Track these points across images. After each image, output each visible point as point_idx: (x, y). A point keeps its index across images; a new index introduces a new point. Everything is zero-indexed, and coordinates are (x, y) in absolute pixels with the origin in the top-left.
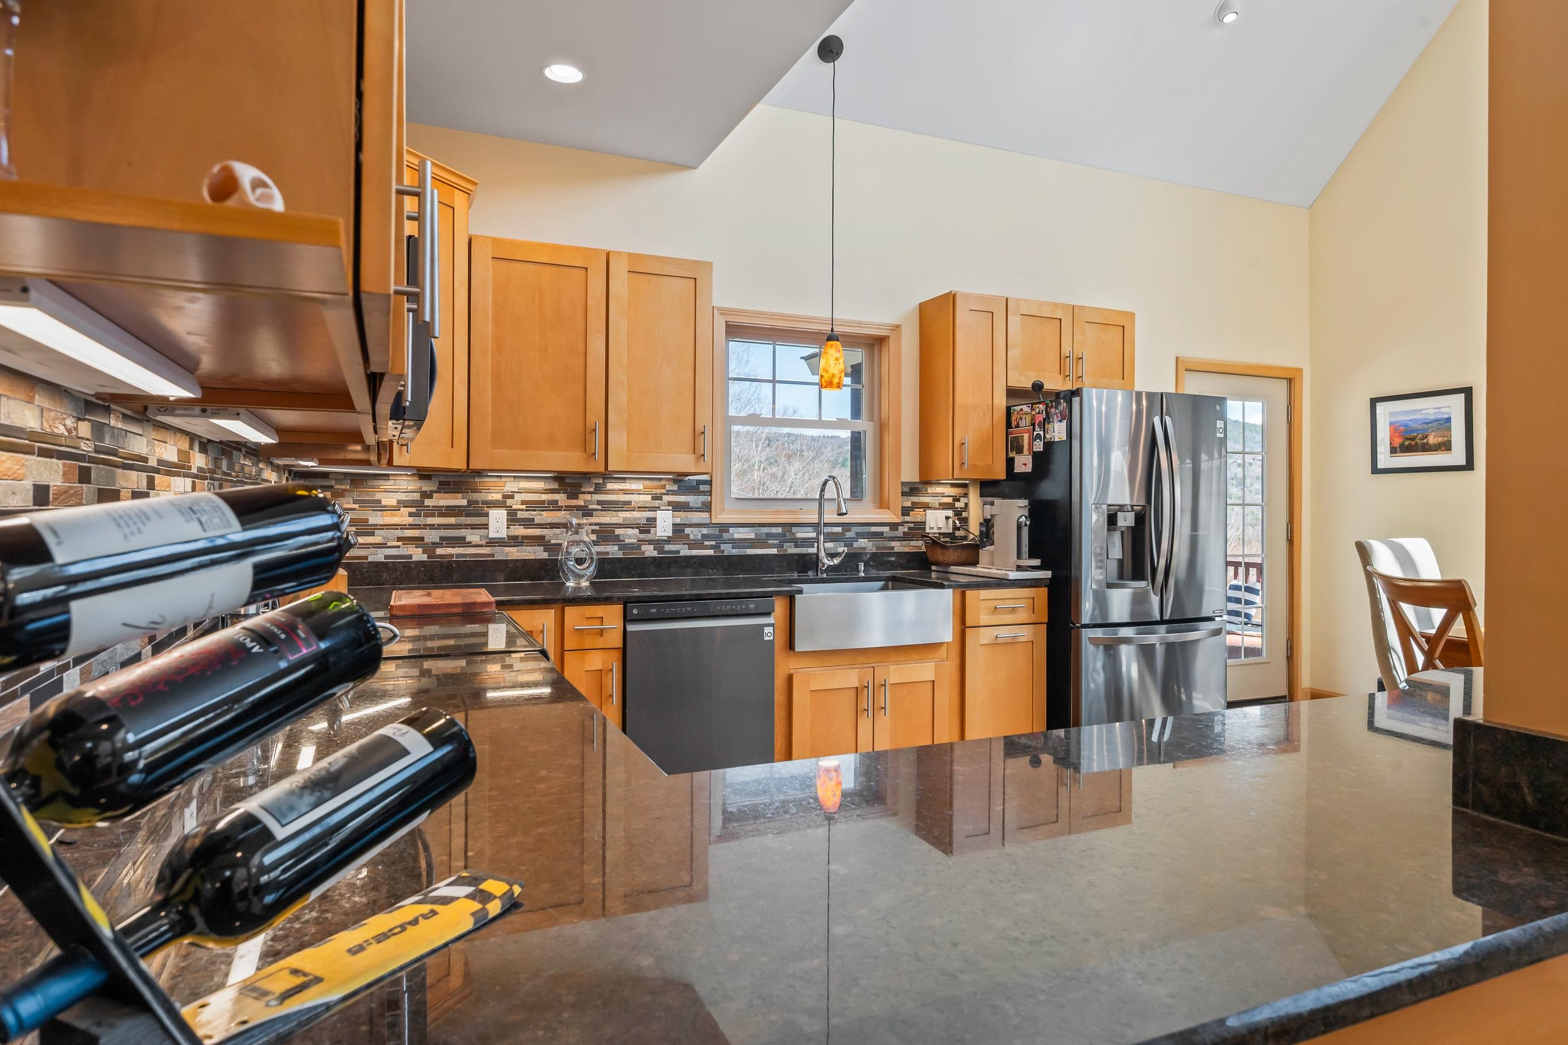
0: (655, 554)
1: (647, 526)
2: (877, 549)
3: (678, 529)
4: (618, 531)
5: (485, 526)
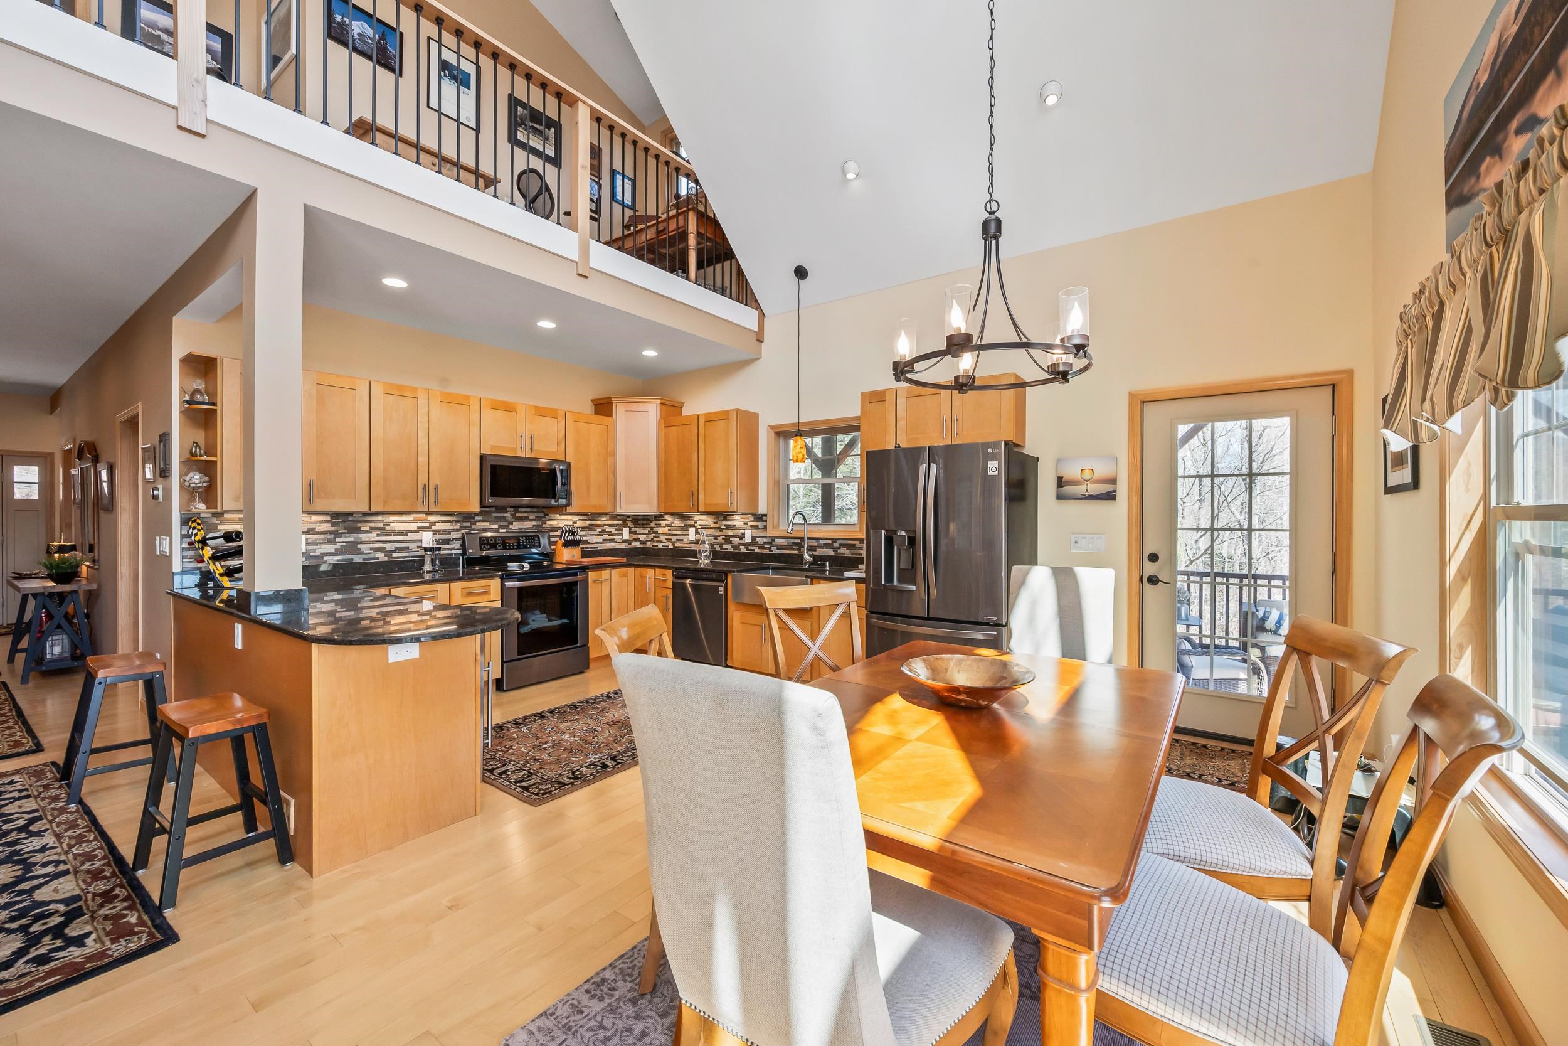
0: (745, 551)
1: (742, 537)
2: (852, 554)
3: (754, 538)
4: (731, 539)
5: (688, 535)
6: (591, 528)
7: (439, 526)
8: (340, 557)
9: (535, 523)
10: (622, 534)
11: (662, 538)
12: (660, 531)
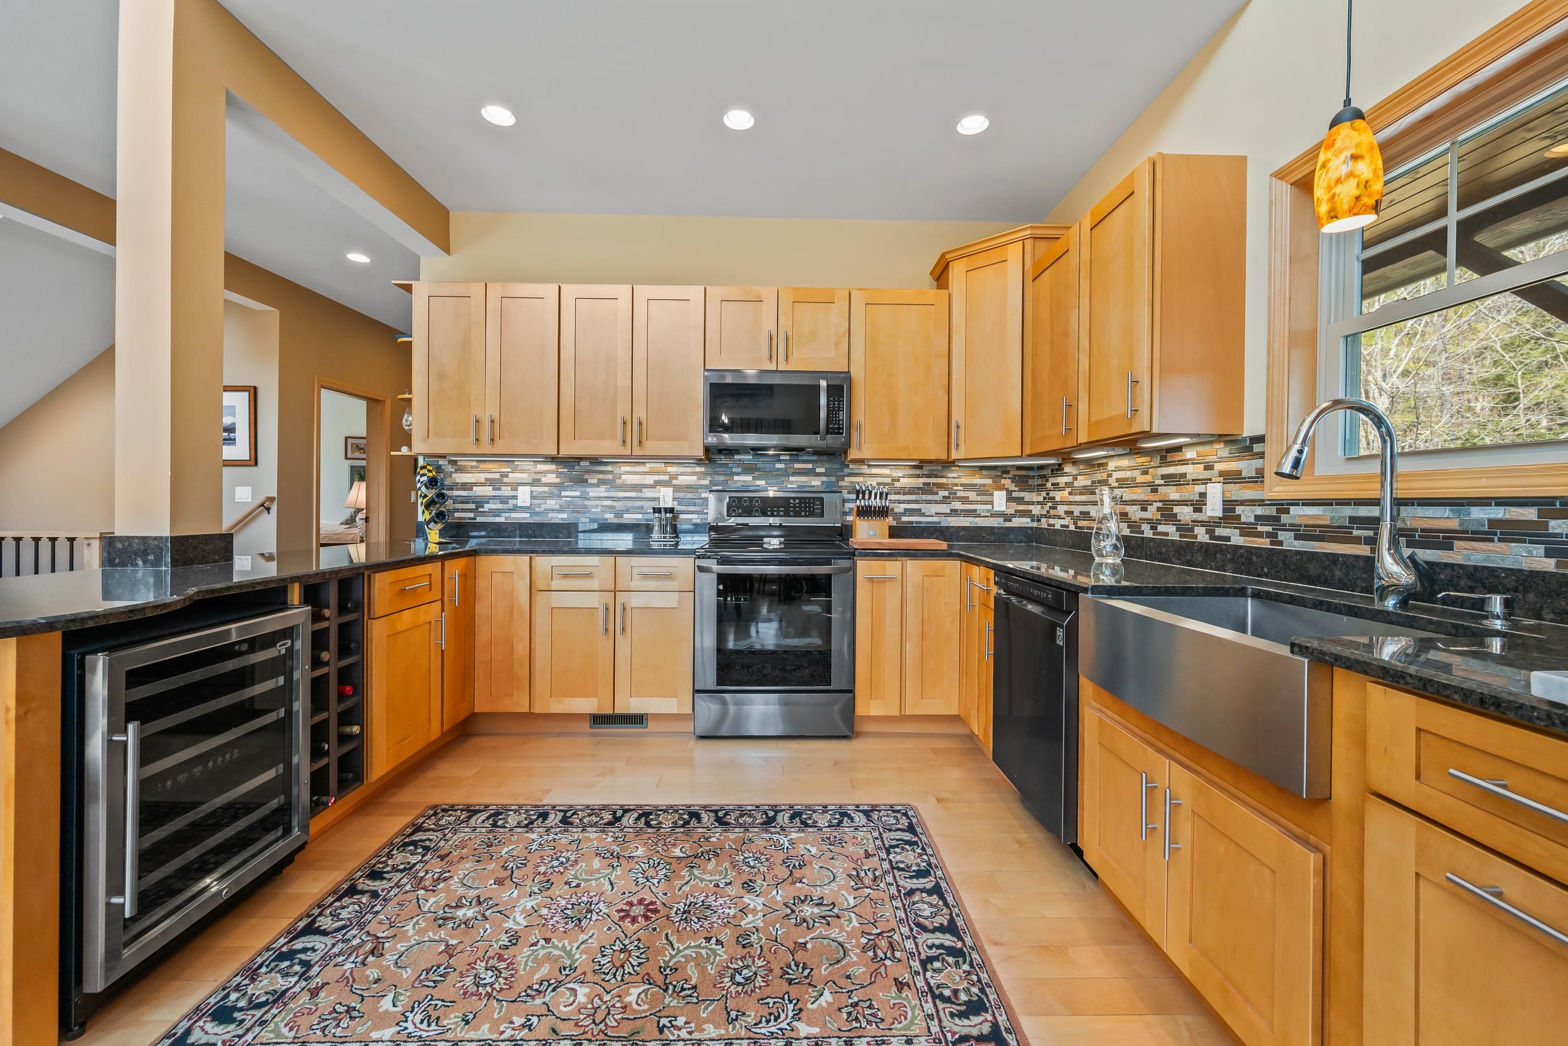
0: (1207, 538)
1: (1199, 505)
3: (1229, 506)
4: (1176, 509)
6: (927, 489)
7: (683, 480)
8: (565, 516)
9: (824, 479)
10: (992, 503)
11: (1062, 509)
12: (1058, 496)
